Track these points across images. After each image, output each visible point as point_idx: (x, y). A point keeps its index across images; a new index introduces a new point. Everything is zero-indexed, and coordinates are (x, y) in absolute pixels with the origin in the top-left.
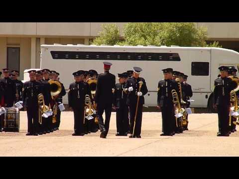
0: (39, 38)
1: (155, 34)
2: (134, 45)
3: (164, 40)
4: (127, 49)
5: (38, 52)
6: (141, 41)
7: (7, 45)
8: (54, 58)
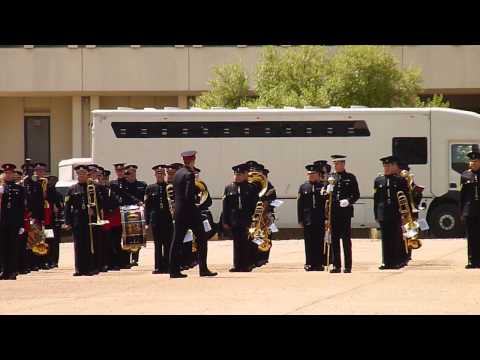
0: (89, 98)
1: (318, 84)
2: (276, 107)
3: (335, 94)
4: (262, 114)
5: (86, 124)
6: (290, 98)
7: (25, 112)
8: (119, 135)
